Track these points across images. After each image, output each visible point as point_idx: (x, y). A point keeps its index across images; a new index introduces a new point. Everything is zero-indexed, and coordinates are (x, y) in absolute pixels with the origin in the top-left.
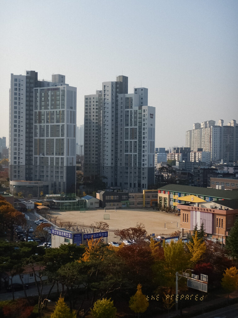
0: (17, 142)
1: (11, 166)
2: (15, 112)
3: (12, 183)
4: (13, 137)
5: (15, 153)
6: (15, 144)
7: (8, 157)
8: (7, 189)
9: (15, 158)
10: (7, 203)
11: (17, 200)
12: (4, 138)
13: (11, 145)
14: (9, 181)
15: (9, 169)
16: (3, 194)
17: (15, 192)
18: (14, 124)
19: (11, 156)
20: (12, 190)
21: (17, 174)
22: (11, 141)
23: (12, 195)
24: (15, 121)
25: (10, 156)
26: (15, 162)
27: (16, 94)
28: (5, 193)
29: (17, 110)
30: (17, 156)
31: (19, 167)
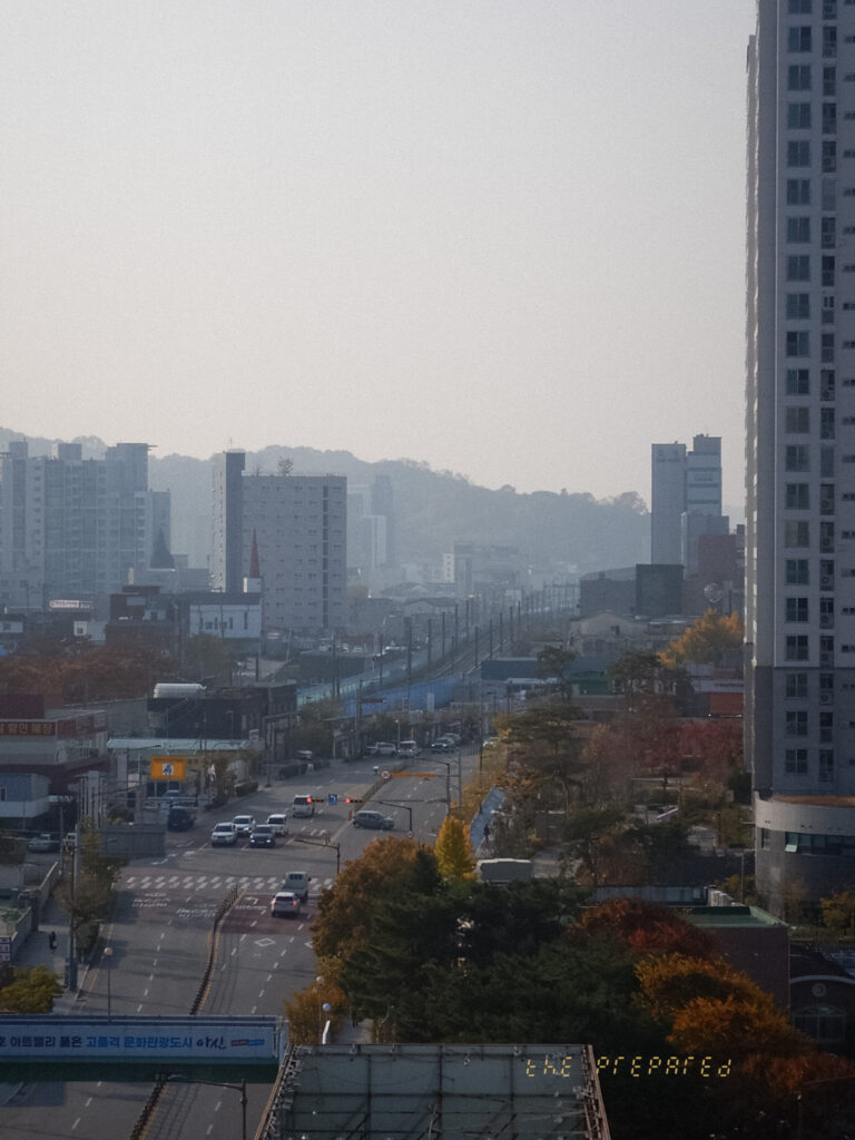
0: (812, 478)
1: (765, 671)
2: (798, 230)
3: (768, 814)
4: (781, 439)
5: (797, 572)
6: (797, 496)
7: (737, 599)
8: (734, 868)
9: (797, 610)
10: (736, 980)
11: (811, 959)
12: (709, 447)
13: (761, 500)
14: (744, 797)
15: (751, 696)
16: (701, 906)
17: (798, 891)
18: (783, 324)
19: (766, 594)
20: (776, 873)
21: (812, 743)
22: (761, 464)
23: (769, 919)
24: (798, 306)
25: (752, 589)
26: (798, 645)
27: (798, 77)
28: (716, 897)
29: (814, 212)
30: (813, 593)
31: (827, 682)
